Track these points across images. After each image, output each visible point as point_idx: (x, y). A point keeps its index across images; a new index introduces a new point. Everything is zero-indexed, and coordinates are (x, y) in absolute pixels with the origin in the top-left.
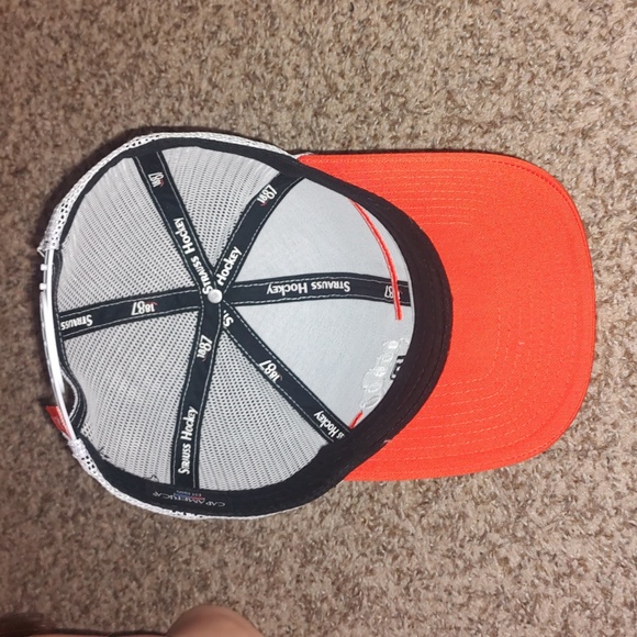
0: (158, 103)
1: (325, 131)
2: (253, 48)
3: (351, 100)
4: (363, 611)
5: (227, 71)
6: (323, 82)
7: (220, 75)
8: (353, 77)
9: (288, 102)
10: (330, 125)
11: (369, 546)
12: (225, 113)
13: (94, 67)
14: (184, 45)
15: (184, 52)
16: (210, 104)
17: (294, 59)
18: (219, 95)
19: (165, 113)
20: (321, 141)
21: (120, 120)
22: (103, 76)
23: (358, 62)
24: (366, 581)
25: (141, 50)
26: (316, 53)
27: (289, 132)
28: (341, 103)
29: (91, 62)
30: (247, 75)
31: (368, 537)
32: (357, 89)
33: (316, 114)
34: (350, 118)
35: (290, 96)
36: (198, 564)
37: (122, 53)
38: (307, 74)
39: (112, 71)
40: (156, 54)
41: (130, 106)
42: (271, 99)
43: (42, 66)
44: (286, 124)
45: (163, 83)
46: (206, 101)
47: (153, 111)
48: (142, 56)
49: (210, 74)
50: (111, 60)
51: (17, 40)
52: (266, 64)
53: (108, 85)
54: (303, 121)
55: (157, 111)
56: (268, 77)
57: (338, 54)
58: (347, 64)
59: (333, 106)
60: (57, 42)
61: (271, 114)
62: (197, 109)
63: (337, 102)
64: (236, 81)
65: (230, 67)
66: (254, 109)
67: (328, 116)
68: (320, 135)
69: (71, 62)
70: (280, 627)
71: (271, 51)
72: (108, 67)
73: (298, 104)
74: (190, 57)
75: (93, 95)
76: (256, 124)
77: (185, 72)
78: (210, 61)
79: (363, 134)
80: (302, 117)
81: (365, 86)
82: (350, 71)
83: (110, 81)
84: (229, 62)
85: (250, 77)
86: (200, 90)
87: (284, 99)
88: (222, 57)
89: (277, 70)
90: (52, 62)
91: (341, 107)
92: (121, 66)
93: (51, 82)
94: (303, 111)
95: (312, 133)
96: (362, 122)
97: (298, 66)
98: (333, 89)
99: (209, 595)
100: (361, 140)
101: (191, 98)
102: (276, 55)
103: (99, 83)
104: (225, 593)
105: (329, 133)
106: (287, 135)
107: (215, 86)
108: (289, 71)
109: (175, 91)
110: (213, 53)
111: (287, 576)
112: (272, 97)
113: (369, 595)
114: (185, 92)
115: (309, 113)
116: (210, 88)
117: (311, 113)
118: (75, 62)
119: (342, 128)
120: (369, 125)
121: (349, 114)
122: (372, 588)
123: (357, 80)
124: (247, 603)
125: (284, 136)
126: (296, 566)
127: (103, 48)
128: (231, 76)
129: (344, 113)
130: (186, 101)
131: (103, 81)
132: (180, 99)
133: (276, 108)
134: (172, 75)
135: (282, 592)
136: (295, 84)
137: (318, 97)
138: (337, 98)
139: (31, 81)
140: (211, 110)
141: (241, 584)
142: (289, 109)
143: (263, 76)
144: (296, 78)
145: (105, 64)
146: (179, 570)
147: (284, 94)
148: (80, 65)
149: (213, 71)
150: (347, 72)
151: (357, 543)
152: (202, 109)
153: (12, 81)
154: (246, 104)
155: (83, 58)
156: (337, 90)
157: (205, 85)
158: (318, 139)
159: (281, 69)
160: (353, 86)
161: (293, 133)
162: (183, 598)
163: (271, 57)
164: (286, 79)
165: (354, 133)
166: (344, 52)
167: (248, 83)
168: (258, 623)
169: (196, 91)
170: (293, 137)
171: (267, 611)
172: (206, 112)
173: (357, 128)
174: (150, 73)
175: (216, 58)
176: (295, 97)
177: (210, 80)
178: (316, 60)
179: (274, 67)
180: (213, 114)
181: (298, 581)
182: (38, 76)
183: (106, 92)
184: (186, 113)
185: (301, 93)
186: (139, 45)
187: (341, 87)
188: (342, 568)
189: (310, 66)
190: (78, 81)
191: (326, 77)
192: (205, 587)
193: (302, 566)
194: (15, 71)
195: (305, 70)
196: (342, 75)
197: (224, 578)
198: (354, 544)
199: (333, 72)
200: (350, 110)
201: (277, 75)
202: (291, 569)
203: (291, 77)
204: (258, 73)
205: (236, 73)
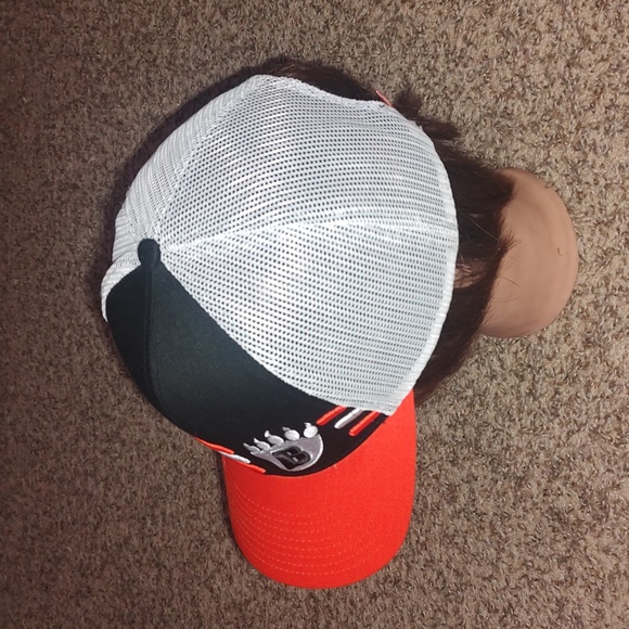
0: (415, 62)
1: (578, 80)
2: (507, 6)
3: (604, 50)
4: (609, 523)
5: (482, 29)
6: (576, 35)
7: (475, 33)
8: (606, 29)
9: (541, 55)
10: (583, 75)
11: (616, 463)
12: (478, 68)
13: (354, 31)
14: (440, 8)
15: (440, 14)
16: (465, 60)
17: (547, 14)
18: (474, 51)
19: (421, 70)
20: (574, 89)
21: (378, 79)
22: (362, 40)
23: (612, 15)
24: (613, 495)
25: (399, 14)
26: (569, 8)
27: (541, 82)
28: (594, 53)
29: (351, 28)
30: (501, 32)
31: (614, 454)
32: (610, 39)
33: (568, 65)
34: (603, 67)
35: (543, 50)
36: (447, 479)
37: (381, 17)
38: (560, 28)
39: (371, 34)
40: (413, 17)
41: (387, 66)
42: (524, 53)
43: (305, 33)
44: (539, 75)
45: (419, 44)
46: (460, 57)
47: (410, 69)
48: (400, 19)
49: (465, 32)
50: (370, 24)
51: (282, 10)
52: (520, 20)
53: (367, 48)
54: (555, 72)
55: (413, 68)
56: (522, 32)
57: (592, 9)
58: (601, 16)
59: (586, 56)
60: (319, 10)
61: (524, 67)
62: (452, 65)
63: (590, 53)
64: (490, 37)
65: (485, 25)
66: (507, 63)
67: (581, 67)
68: (572, 84)
69: (332, 28)
70: (526, 535)
71: (525, 8)
72: (367, 31)
73: (550, 56)
74: (446, 18)
75: (353, 57)
76: (510, 77)
77: (441, 31)
78: (465, 21)
79: (616, 81)
80: (555, 68)
81: (618, 36)
82: (603, 23)
83: (369, 44)
84: (484, 21)
85: (504, 34)
86: (456, 47)
87: (537, 53)
88: (477, 17)
89: (530, 26)
90: (315, 29)
91: (593, 57)
92: (380, 30)
93: (313, 47)
94: (556, 62)
95: (565, 82)
96: (615, 70)
97: (551, 21)
98: (586, 40)
99: (458, 507)
100: (613, 87)
101: (447, 55)
102: (529, 12)
103: (358, 46)
104: (473, 505)
105: (582, 82)
106: (539, 85)
107: (469, 44)
108: (542, 26)
109: (431, 50)
110: (468, 13)
111: (534, 490)
112: (525, 51)
113: (615, 508)
114: (441, 51)
115: (562, 64)
116: (465, 46)
117: (564, 64)
118: (336, 27)
119: (594, 77)
120: (622, 72)
121: (601, 64)
122: (619, 501)
123: (611, 32)
124: (495, 514)
125: (536, 86)
126: (543, 481)
127: (362, 14)
128: (485, 34)
129: (597, 62)
130: (442, 59)
131: (363, 44)
132: (436, 57)
133: (529, 61)
134: (428, 36)
135: (529, 505)
136: (548, 38)
137: (570, 49)
138: (590, 49)
139: (295, 46)
140: (465, 66)
141: (489, 496)
142: (542, 61)
143: (517, 32)
144: (549, 32)
145: (365, 28)
146: (429, 485)
147: (537, 48)
148: (341, 30)
149: (468, 29)
150: (600, 24)
151: (604, 460)
152: (457, 65)
153: (277, 48)
154: (499, 59)
155: (343, 24)
156: (590, 41)
157: (460, 44)
158: (570, 87)
159: (535, 24)
160: (606, 36)
161: (546, 83)
162: (432, 509)
163: (525, 14)
164: (540, 33)
165: (606, 81)
166: (597, 6)
167: (502, 38)
168: (505, 533)
169: (452, 49)
170: (545, 87)
171: (514, 521)
172: (460, 68)
173: (609, 76)
174: (408, 34)
175: (471, 17)
176: (548, 50)
177: (465, 38)
178: (569, 14)
179: (527, 23)
180: (467, 69)
181: (545, 495)
182: (301, 42)
183: (366, 53)
184: (442, 70)
185: (554, 45)
186: (397, 10)
187: (594, 38)
188: (589, 483)
189: (564, 20)
190: (339, 45)
191: (579, 30)
192: (454, 499)
193: (549, 481)
194: (280, 38)
195: (558, 24)
196: (595, 28)
197: (472, 491)
198: (600, 461)
199: (587, 25)
200: (602, 59)
201: (531, 30)
202: (539, 485)
203: (545, 32)
204: (512, 30)
205: (491, 30)
